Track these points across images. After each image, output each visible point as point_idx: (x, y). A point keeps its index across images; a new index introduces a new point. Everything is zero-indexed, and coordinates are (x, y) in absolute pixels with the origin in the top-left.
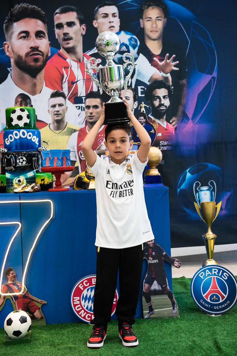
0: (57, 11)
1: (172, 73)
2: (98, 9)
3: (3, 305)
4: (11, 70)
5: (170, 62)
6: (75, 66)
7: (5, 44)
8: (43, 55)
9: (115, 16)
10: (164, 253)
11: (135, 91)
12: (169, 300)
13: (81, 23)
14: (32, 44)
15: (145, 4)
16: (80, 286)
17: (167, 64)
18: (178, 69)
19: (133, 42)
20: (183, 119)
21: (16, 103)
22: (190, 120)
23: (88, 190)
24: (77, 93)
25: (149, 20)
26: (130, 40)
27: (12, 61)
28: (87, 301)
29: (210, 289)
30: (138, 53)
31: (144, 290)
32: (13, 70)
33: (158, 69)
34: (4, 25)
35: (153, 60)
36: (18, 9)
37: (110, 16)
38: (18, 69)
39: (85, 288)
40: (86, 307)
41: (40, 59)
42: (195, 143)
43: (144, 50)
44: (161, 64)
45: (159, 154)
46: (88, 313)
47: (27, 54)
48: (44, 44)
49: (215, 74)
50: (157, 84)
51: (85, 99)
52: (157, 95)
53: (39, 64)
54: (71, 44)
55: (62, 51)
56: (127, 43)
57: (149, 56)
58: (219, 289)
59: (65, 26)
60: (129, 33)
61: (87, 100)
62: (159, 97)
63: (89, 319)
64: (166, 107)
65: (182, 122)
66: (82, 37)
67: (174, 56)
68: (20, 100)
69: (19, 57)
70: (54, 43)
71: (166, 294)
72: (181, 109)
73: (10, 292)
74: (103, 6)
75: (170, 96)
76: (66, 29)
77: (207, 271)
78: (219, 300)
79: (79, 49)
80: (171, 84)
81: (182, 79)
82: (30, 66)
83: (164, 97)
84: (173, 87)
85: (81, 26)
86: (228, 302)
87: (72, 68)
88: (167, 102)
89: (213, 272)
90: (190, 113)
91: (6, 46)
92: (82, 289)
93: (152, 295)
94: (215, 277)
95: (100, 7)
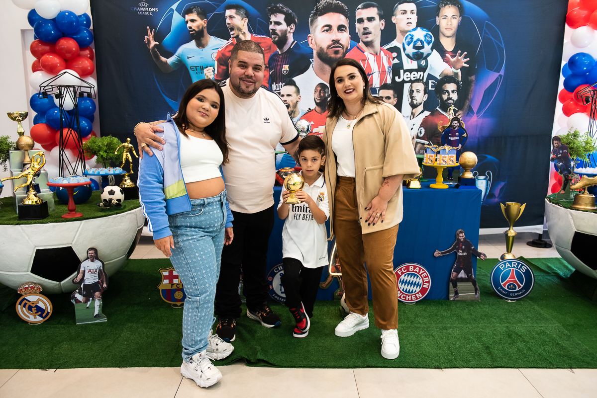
0: (360, 6)
1: (463, 69)
2: (397, 6)
3: (331, 282)
4: (313, 61)
5: (461, 59)
6: (372, 59)
7: (309, 36)
8: (343, 48)
9: (413, 13)
10: (473, 247)
11: (426, 84)
12: (473, 286)
13: (381, 18)
14: (334, 38)
15: (443, 3)
16: (398, 272)
17: (458, 61)
18: (468, 66)
19: (428, 39)
20: (468, 113)
21: (316, 92)
22: (475, 114)
23: (410, 188)
24: (372, 85)
25: (445, 18)
26: (426, 36)
27: (315, 52)
28: (407, 284)
29: (508, 279)
30: (432, 49)
31: (452, 277)
32: (315, 61)
33: (449, 65)
34: (310, 19)
35: (446, 56)
36: (323, 4)
37: (409, 12)
38: (319, 60)
39: (402, 273)
40: (402, 289)
41: (340, 51)
42: (477, 136)
43: (438, 47)
44: (452, 60)
45: (475, 159)
46: (403, 294)
47: (329, 47)
48: (344, 38)
49: (502, 72)
50: (447, 79)
51: (379, 91)
52: (446, 89)
53: (339, 56)
54: (370, 38)
55: (361, 44)
56: (423, 39)
57: (442, 52)
58: (517, 280)
59: (366, 21)
60: (425, 29)
61: (381, 91)
62: (448, 92)
63: (404, 298)
64: (454, 101)
65: (467, 116)
66: (380, 32)
67: (466, 53)
68: (319, 89)
69: (321, 49)
70: (354, 37)
71: (470, 281)
72: (467, 104)
73: (338, 272)
74: (403, 3)
75: (458, 91)
76: (366, 24)
77: (507, 263)
78: (515, 289)
79: (377, 43)
80: (460, 79)
81: (471, 76)
82: (330, 57)
83: (453, 92)
84: (461, 83)
85: (380, 21)
86: (524, 291)
87: (369, 61)
88: (455, 97)
89: (513, 265)
90: (475, 108)
91: (310, 38)
92: (401, 274)
93: (458, 282)
94: (514, 269)
95: (400, 4)
